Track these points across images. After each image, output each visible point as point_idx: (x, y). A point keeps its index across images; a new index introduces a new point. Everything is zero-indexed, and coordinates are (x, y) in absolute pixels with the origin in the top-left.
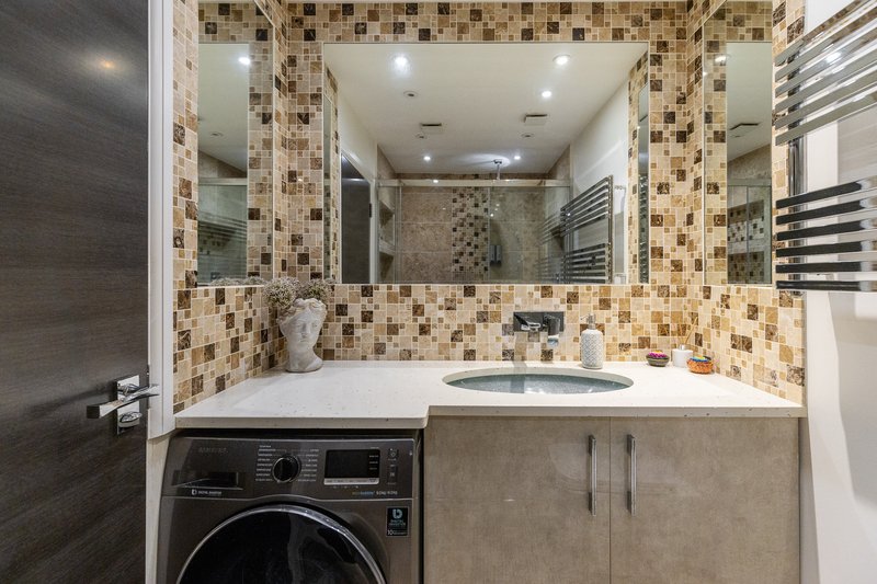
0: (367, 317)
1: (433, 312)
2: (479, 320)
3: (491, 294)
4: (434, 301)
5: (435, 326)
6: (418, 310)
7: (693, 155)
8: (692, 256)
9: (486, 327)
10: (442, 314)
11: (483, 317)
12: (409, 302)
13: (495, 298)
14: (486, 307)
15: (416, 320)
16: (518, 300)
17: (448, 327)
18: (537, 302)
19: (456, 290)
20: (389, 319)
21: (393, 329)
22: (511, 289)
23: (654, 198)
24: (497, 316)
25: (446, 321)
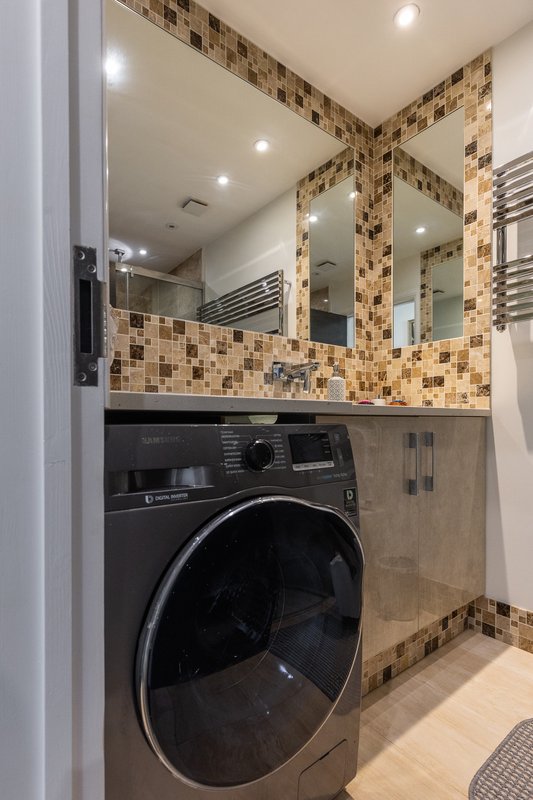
0: (137, 353)
1: (207, 355)
2: (246, 368)
3: (256, 342)
4: (207, 343)
5: (208, 371)
6: (191, 350)
7: (381, 249)
8: (380, 328)
9: (252, 374)
10: (214, 357)
11: (249, 364)
12: (182, 340)
13: (259, 346)
14: (251, 354)
15: (189, 362)
16: (276, 351)
17: (219, 372)
18: (289, 354)
19: (227, 332)
20: (162, 358)
21: (166, 370)
22: (271, 339)
23: (357, 279)
24: (260, 365)
25: (218, 366)
